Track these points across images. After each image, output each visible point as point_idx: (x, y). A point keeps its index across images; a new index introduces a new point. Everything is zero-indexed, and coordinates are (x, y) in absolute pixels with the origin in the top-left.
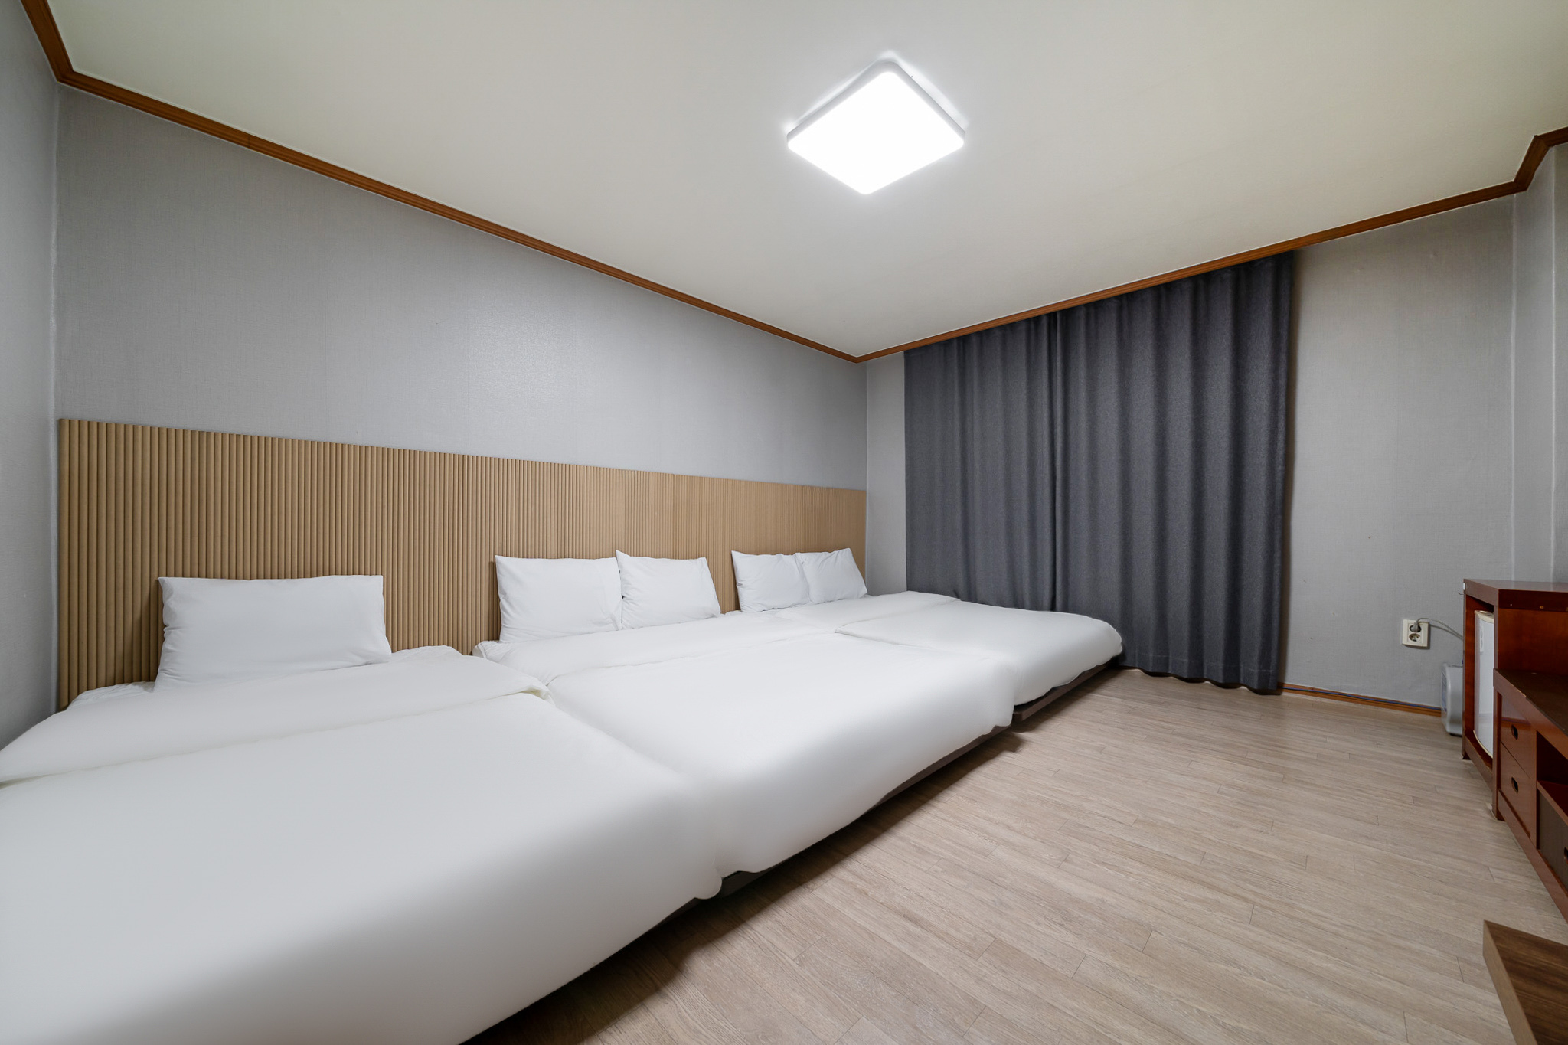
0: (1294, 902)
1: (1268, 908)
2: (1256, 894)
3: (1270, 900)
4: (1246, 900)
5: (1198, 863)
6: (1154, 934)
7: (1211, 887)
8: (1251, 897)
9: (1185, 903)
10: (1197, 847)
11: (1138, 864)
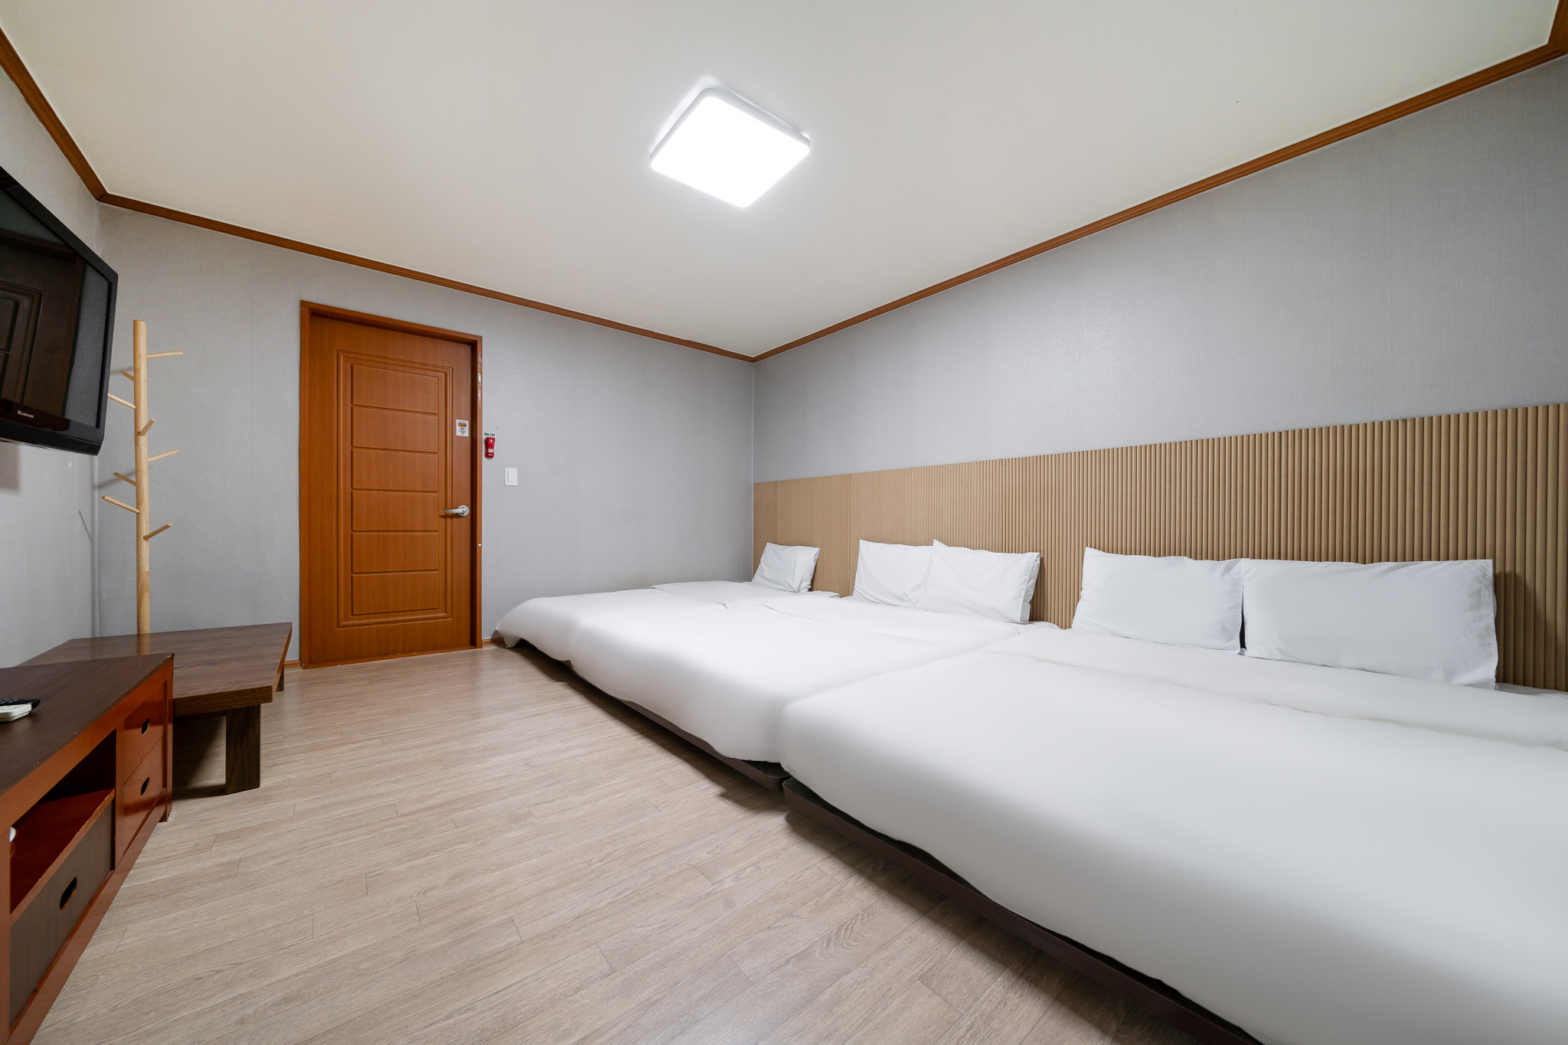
0: (369, 837)
1: (387, 819)
2: (400, 824)
3: (388, 826)
4: (404, 815)
5: (453, 815)
6: (442, 767)
7: (432, 807)
8: (402, 819)
9: (439, 789)
10: (467, 828)
11: (488, 789)
